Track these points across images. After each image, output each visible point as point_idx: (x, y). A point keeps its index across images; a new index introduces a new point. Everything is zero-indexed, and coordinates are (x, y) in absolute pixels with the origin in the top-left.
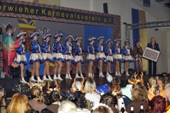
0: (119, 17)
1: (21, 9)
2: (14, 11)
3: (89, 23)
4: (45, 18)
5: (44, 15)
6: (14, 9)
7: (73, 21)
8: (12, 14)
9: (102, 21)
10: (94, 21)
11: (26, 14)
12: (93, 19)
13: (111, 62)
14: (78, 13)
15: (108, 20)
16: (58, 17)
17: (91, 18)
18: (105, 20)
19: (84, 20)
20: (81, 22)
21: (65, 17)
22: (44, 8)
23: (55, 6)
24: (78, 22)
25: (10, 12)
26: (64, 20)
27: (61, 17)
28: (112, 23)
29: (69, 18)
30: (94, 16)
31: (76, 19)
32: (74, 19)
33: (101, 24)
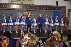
0: (65, 7)
18: (56, 9)
20: (43, 10)
22: (25, 6)
23: (30, 4)
31: (40, 9)
33: (54, 11)
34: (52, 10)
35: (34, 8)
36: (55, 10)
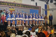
0: (41, 7)
1: (9, 4)
2: (7, 5)
3: (31, 9)
4: (17, 7)
5: (17, 6)
6: (7, 4)
7: (26, 8)
8: (7, 6)
9: (35, 8)
10: (33, 8)
11: (11, 6)
13: (38, 21)
14: (27, 6)
15: (37, 8)
16: (21, 7)
18: (36, 8)
19: (29, 8)
20: (28, 8)
21: (23, 7)
22: (17, 4)
23: (20, 3)
24: (27, 8)
25: (6, 5)
26: (23, 8)
27: (22, 7)
28: (38, 9)
29: (25, 7)
30: (33, 6)
32: (26, 7)
35: (23, 6)
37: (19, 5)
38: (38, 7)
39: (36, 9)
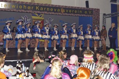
0: (98, 10)
4: (38, 12)
12: (76, 12)
17: (74, 12)
18: (86, 12)
23: (46, 4)
24: (64, 14)
26: (53, 13)
27: (50, 11)
29: (57, 12)
32: (60, 12)
33: (82, 15)
34: (80, 14)
35: (52, 9)
36: (85, 15)
37: (42, 9)
38: (92, 10)
39: (86, 14)
